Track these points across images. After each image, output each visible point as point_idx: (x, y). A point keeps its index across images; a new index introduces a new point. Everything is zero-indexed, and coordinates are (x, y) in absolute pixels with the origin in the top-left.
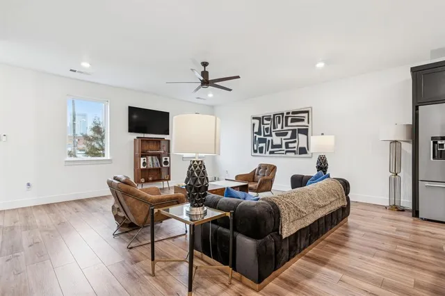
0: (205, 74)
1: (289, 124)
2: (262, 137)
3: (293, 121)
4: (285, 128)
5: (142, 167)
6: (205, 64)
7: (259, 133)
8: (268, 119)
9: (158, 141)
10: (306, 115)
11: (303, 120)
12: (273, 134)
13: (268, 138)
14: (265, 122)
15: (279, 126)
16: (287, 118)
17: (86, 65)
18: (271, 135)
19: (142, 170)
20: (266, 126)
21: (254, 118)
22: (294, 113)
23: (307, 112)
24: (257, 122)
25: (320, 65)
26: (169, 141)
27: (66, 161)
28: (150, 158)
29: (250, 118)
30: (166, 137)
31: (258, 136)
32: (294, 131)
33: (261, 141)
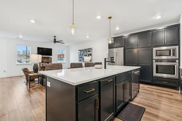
0: (55, 40)
1: (87, 52)
2: (81, 56)
3: (88, 51)
4: (87, 54)
5: (41, 66)
6: (55, 37)
7: (80, 55)
8: (82, 51)
9: (48, 58)
10: (91, 50)
11: (90, 51)
12: (84, 55)
13: (83, 57)
14: (82, 52)
15: (85, 53)
16: (87, 50)
17: (21, 37)
18: (83, 56)
19: (41, 67)
20: (82, 53)
21: (79, 50)
22: (89, 49)
23: (91, 49)
24: (80, 51)
25: (88, 37)
26: (51, 58)
27: (16, 64)
28: (44, 63)
29: (78, 50)
30: (51, 57)
31: (80, 56)
32: (88, 54)
33: (81, 57)
